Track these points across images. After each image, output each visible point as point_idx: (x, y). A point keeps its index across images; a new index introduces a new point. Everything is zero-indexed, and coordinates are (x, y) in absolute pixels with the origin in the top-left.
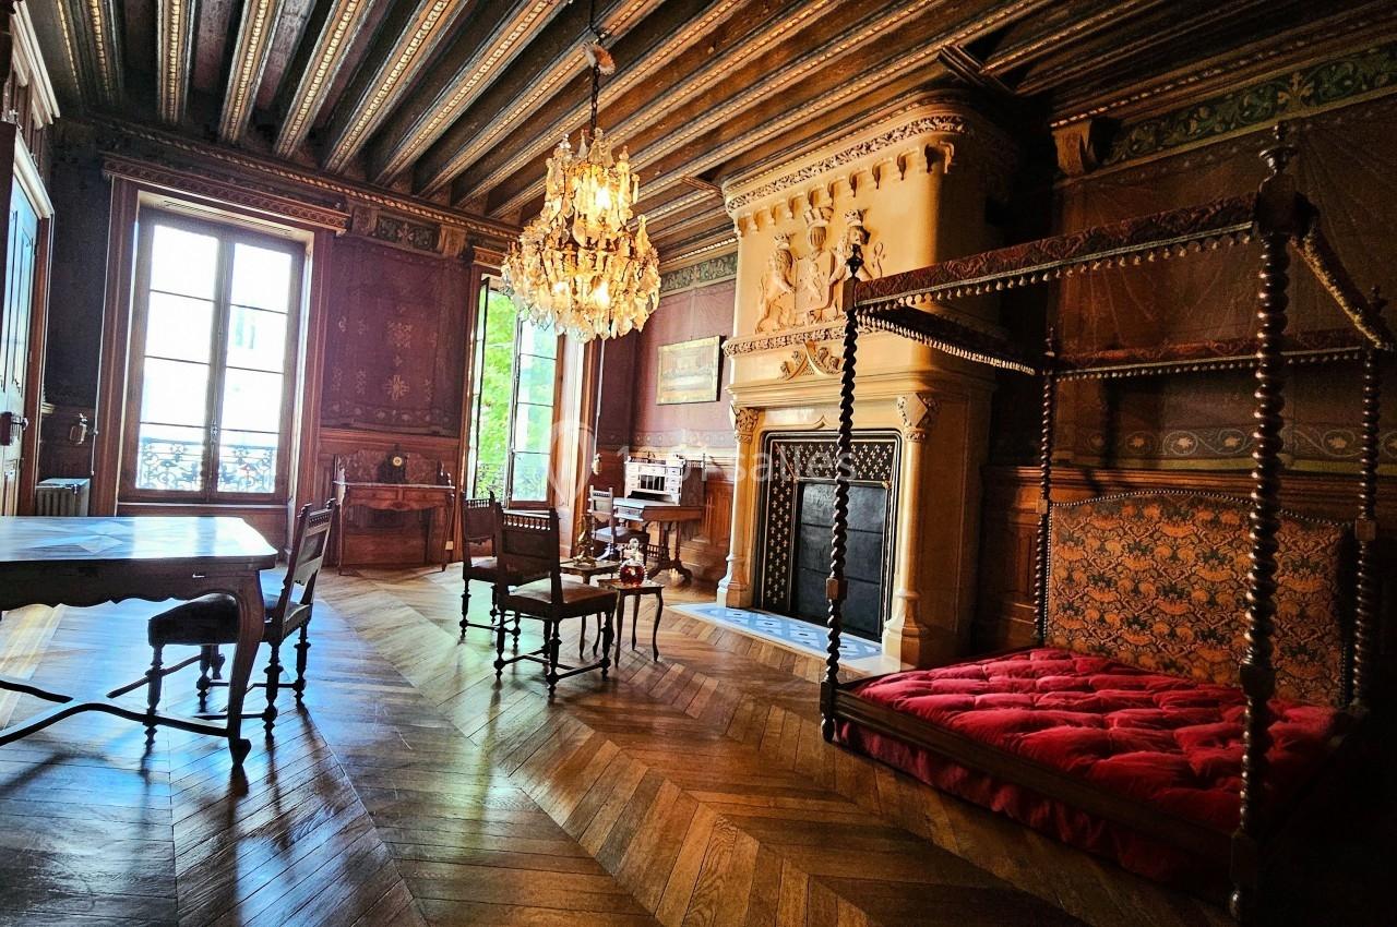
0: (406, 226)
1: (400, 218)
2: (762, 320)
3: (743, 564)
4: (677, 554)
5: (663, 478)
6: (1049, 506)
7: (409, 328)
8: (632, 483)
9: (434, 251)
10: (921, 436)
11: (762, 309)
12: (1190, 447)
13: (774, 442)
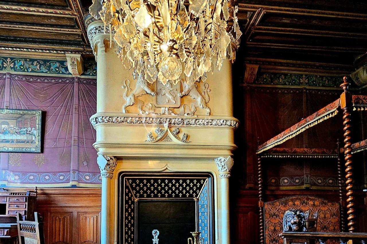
11: (130, 99)
12: (287, 182)
13: (125, 178)
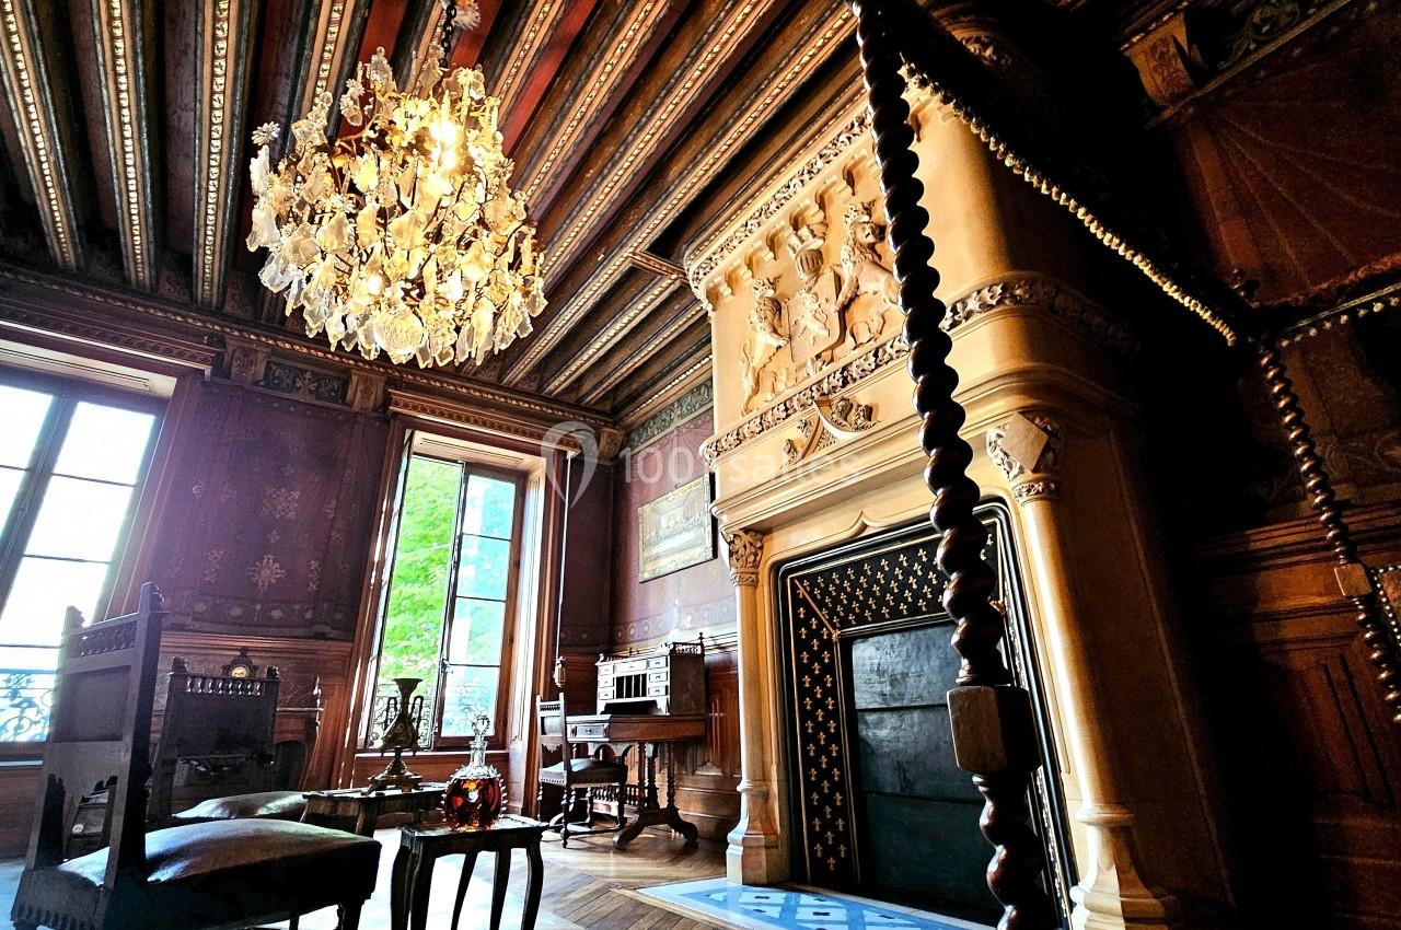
0: (308, 375)
1: (300, 365)
2: (750, 398)
3: (766, 796)
4: (671, 796)
5: (644, 676)
6: (1370, 576)
7: (296, 494)
8: (606, 693)
9: (344, 403)
10: (1046, 486)
11: (748, 383)
13: (792, 579)
